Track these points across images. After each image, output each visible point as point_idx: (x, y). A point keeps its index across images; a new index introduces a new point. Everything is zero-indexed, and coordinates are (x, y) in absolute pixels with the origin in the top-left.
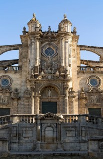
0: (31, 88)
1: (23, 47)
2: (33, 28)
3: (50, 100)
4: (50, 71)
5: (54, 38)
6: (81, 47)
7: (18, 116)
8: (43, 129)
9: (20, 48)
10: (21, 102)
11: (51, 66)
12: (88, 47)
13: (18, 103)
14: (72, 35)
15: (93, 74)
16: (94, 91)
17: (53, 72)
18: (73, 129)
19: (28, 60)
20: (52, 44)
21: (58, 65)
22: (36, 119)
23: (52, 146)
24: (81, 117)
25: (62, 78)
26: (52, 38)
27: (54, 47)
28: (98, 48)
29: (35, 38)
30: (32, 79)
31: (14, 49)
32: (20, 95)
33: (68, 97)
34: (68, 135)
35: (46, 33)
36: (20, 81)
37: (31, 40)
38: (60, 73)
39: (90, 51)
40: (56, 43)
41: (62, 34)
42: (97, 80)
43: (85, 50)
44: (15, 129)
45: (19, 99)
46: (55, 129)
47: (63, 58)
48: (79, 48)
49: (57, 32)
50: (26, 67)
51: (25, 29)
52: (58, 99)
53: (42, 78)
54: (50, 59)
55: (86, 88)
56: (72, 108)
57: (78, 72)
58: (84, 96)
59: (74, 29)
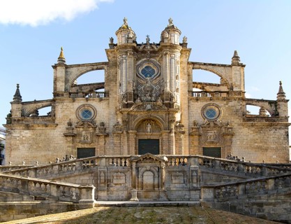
0: (123, 121)
1: (110, 65)
2: (124, 39)
3: (149, 137)
4: (150, 98)
5: (154, 52)
6: (194, 65)
7: (106, 158)
8: (140, 174)
9: (105, 67)
10: (109, 140)
11: (151, 91)
12: (205, 64)
13: (105, 141)
14: (181, 48)
15: (211, 102)
16: (212, 124)
17: (153, 99)
18: (181, 174)
19: (118, 84)
20: (152, 62)
21: (160, 90)
22: (131, 162)
23: (153, 194)
24: (192, 159)
25: (166, 108)
26: (151, 52)
27: (155, 65)
28: (219, 65)
29: (127, 52)
30: (123, 109)
31: (97, 69)
32: (107, 131)
33: (175, 133)
34: (174, 182)
35: (143, 46)
36: (107, 112)
37: (121, 56)
38: (163, 101)
39: (206, 70)
40: (158, 59)
41: (166, 46)
42: (217, 109)
43: (199, 68)
44: (102, 174)
45: (107, 135)
46: (156, 174)
47: (168, 81)
48: (191, 66)
49: (159, 45)
50: (116, 93)
51: (112, 40)
52: (161, 135)
53: (138, 107)
54: (149, 82)
55: (201, 120)
56: (181, 147)
57: (189, 100)
58: (197, 131)
59: (185, 39)
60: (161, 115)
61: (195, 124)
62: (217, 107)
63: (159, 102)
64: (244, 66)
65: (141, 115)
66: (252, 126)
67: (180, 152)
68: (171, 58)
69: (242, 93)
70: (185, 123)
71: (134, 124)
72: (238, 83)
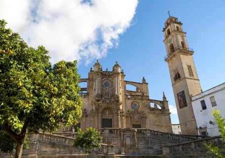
0: (96, 109)
1: (90, 80)
2: (97, 69)
3: (107, 118)
4: (108, 97)
5: (110, 75)
6: (127, 82)
9: (88, 81)
10: (88, 118)
11: (108, 94)
12: (131, 82)
13: (86, 119)
14: (121, 74)
15: (135, 100)
16: (136, 112)
17: (110, 98)
19: (94, 90)
20: (108, 80)
21: (113, 93)
25: (116, 102)
26: (108, 75)
27: (110, 81)
29: (98, 75)
30: (96, 102)
31: (84, 82)
32: (87, 114)
33: (120, 116)
35: (105, 72)
36: (87, 103)
37: (96, 76)
39: (132, 85)
40: (111, 78)
41: (115, 73)
43: (129, 84)
45: (87, 116)
47: (116, 89)
48: (125, 83)
49: (112, 72)
50: (92, 94)
51: (91, 68)
52: (113, 117)
53: (103, 101)
54: (108, 89)
55: (131, 110)
56: (123, 124)
57: (125, 99)
58: (130, 115)
59: (122, 70)
60: (113, 106)
61: (128, 111)
62: (138, 103)
63: (113, 100)
64: (148, 84)
65: (104, 106)
66: (154, 113)
67: (122, 126)
68: (118, 79)
69: (148, 96)
70: (124, 111)
71: (101, 110)
72: (146, 92)
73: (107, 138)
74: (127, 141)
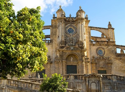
0: (60, 56)
1: (53, 27)
2: (60, 15)
3: (72, 64)
4: (72, 44)
5: (73, 21)
6: (92, 28)
8: (90, 84)
9: (51, 28)
10: (53, 65)
11: (72, 40)
12: (96, 28)
13: (50, 66)
14: (85, 20)
15: (100, 46)
16: (101, 58)
17: (74, 44)
19: (57, 37)
20: (72, 26)
21: (76, 40)
24: (114, 76)
25: (80, 49)
26: (72, 21)
27: (74, 27)
28: (102, 28)
29: (61, 21)
30: (60, 49)
31: (47, 29)
32: (51, 60)
33: (85, 62)
35: (68, 19)
36: (51, 50)
37: (59, 23)
38: (79, 45)
39: (97, 30)
40: (75, 25)
41: (79, 19)
43: (93, 30)
45: (51, 63)
47: (81, 35)
48: (90, 28)
49: (75, 18)
50: (56, 41)
51: (54, 15)
52: (78, 63)
53: (67, 48)
54: (71, 36)
55: (96, 56)
56: (88, 70)
57: (90, 45)
58: (94, 61)
59: (87, 15)
60: (78, 52)
61: (93, 57)
62: (103, 49)
63: (77, 46)
64: (114, 29)
65: (68, 52)
66: (121, 59)
67: (88, 72)
68: (82, 25)
69: (114, 42)
70: (89, 57)
71: (65, 57)
72: (112, 37)
73: (72, 84)
74: (92, 86)
